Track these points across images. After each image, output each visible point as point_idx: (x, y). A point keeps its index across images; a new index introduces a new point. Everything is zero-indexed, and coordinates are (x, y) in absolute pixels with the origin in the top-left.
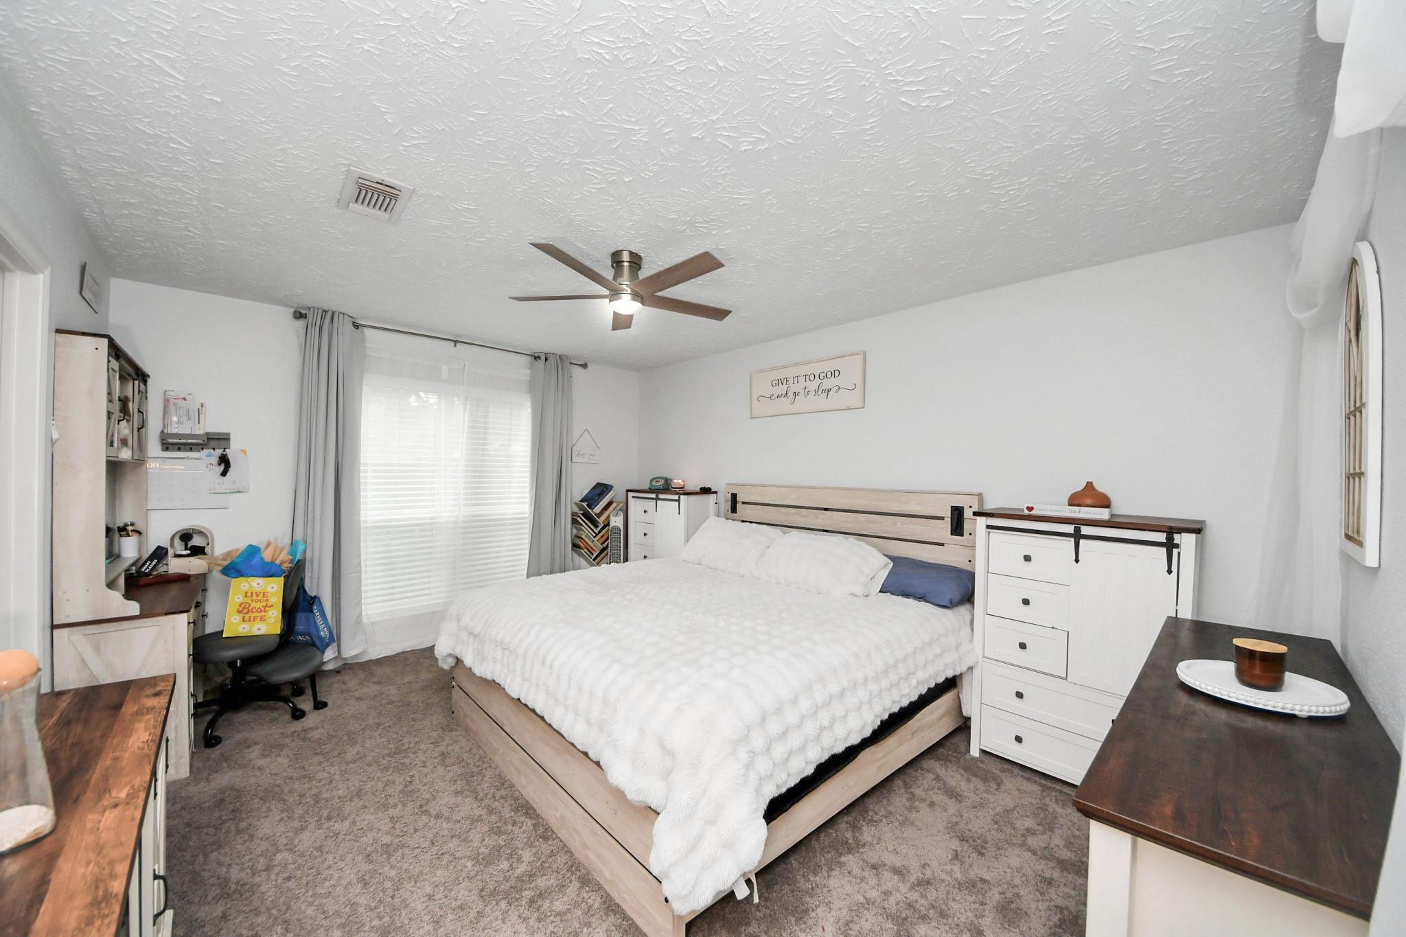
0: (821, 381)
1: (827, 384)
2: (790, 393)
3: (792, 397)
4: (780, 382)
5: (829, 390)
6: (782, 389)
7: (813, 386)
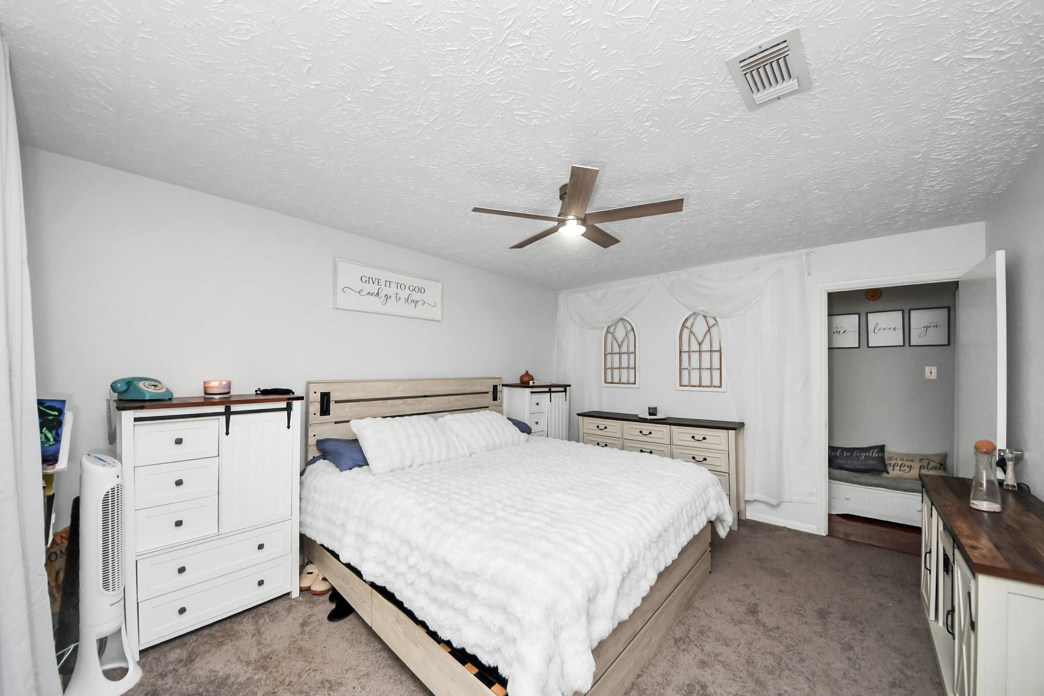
0: (411, 293)
1: (416, 296)
2: (382, 294)
3: (383, 298)
4: (370, 280)
5: (417, 302)
6: (374, 288)
7: (404, 294)
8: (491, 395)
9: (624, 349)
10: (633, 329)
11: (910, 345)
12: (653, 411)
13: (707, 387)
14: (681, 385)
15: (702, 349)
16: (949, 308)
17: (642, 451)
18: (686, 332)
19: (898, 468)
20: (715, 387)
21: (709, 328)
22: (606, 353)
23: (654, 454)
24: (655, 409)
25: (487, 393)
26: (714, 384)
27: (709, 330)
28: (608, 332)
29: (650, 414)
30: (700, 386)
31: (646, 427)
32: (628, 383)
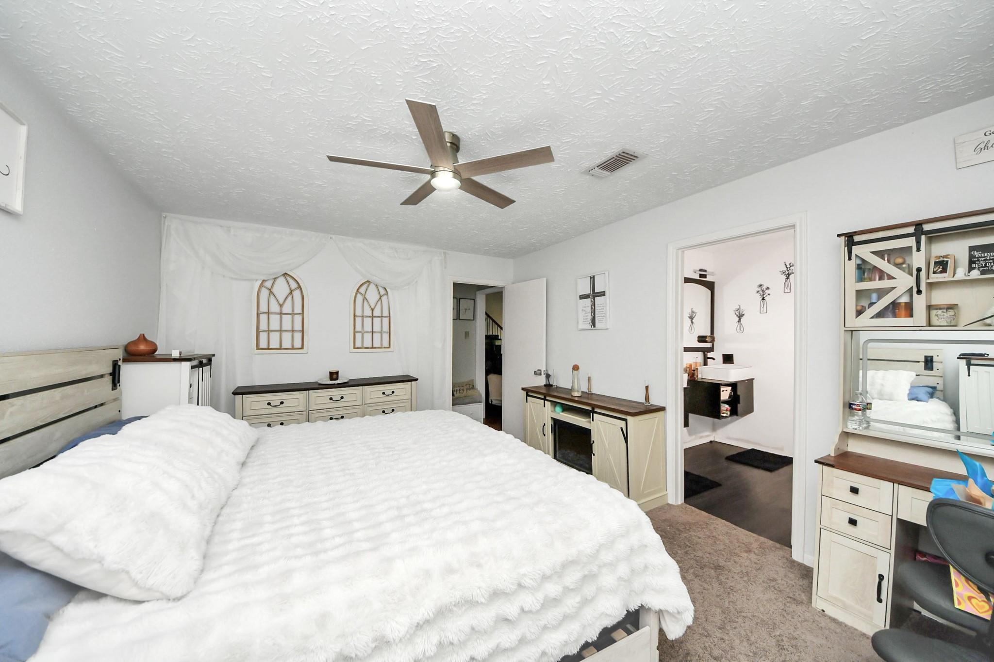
8: (108, 380)
9: (287, 308)
10: (300, 287)
11: (459, 319)
12: (334, 375)
13: (379, 348)
14: (355, 348)
15: (374, 315)
16: (474, 300)
17: (331, 419)
18: (360, 298)
19: (458, 392)
20: (385, 347)
21: (381, 297)
22: (259, 312)
23: (346, 418)
24: (337, 373)
25: (102, 376)
26: (384, 346)
27: (380, 298)
28: (261, 285)
29: (332, 379)
30: (372, 348)
31: (336, 393)
32: (293, 348)
